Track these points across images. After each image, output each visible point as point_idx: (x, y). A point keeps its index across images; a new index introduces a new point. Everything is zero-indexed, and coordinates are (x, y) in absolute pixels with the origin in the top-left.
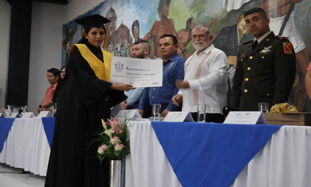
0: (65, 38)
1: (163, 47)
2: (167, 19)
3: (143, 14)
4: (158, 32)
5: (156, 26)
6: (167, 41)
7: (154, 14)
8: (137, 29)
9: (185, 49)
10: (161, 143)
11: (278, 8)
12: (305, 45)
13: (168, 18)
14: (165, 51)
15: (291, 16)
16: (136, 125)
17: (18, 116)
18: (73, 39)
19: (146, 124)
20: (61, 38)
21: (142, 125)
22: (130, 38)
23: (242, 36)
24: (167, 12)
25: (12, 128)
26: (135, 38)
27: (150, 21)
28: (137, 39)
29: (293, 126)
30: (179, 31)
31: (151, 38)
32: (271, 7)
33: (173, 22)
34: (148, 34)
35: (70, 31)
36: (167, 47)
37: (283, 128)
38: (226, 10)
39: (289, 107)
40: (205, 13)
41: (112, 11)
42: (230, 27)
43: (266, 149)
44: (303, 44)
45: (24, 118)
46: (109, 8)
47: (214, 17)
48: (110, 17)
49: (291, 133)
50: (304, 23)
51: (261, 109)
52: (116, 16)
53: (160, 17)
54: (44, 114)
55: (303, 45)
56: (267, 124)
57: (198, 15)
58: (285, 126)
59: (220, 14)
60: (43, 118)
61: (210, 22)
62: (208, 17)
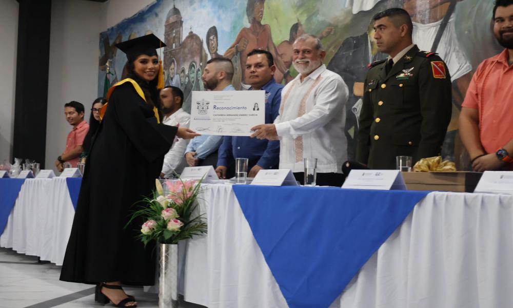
0: (104, 53)
1: (252, 69)
2: (260, 25)
3: (223, 16)
4: (246, 45)
5: (243, 36)
6: (259, 60)
7: (240, 17)
8: (215, 39)
9: (289, 72)
10: (247, 217)
11: (431, 9)
12: (471, 66)
13: (263, 23)
14: (257, 76)
15: (450, 21)
16: (211, 190)
17: (30, 176)
18: (115, 56)
19: (224, 188)
20: (97, 53)
21: (219, 190)
22: (204, 54)
23: (375, 52)
24: (260, 13)
25: (20, 193)
26: (211, 54)
27: (234, 28)
28: (214, 55)
29: (446, 193)
30: (279, 43)
31: (237, 54)
32: (421, 6)
33: (270, 30)
34: (231, 48)
35: (111, 42)
36: (260, 70)
37: (431, 195)
38: (350, 12)
39: (442, 164)
40: (318, 16)
41: (176, 11)
42: (358, 37)
43: (404, 228)
44: (468, 64)
45: (39, 179)
46: (171, 7)
47: (332, 22)
48: (173, 21)
49: (442, 204)
50: (469, 31)
51: (399, 165)
52: (182, 20)
53: (249, 22)
54: (70, 172)
55: (469, 66)
56: (408, 189)
57: (309, 19)
58: (433, 193)
59: (342, 18)
60: (68, 180)
61: (327, 30)
62: (323, 22)
